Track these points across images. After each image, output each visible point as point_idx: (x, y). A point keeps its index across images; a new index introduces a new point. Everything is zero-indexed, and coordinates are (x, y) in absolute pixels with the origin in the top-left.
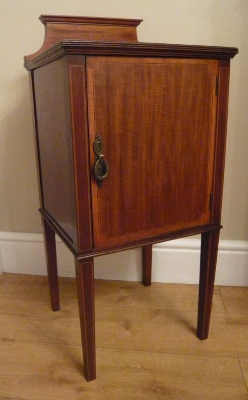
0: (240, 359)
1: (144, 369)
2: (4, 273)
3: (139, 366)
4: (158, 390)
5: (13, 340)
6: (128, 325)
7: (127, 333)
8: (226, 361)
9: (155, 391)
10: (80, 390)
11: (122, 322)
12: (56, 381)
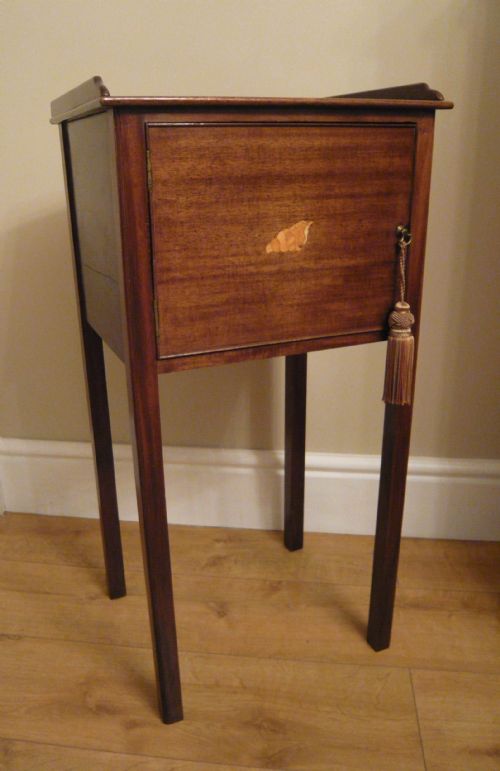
0: (412, 671)
1: (245, 688)
2: (6, 513)
3: (236, 683)
4: (265, 725)
5: (19, 638)
6: (222, 611)
7: (221, 624)
8: (388, 675)
9: (259, 727)
10: (132, 725)
11: (212, 604)
12: (91, 709)
